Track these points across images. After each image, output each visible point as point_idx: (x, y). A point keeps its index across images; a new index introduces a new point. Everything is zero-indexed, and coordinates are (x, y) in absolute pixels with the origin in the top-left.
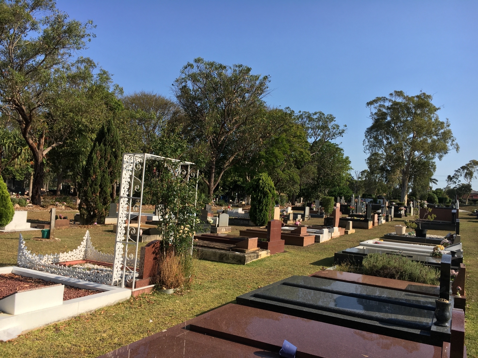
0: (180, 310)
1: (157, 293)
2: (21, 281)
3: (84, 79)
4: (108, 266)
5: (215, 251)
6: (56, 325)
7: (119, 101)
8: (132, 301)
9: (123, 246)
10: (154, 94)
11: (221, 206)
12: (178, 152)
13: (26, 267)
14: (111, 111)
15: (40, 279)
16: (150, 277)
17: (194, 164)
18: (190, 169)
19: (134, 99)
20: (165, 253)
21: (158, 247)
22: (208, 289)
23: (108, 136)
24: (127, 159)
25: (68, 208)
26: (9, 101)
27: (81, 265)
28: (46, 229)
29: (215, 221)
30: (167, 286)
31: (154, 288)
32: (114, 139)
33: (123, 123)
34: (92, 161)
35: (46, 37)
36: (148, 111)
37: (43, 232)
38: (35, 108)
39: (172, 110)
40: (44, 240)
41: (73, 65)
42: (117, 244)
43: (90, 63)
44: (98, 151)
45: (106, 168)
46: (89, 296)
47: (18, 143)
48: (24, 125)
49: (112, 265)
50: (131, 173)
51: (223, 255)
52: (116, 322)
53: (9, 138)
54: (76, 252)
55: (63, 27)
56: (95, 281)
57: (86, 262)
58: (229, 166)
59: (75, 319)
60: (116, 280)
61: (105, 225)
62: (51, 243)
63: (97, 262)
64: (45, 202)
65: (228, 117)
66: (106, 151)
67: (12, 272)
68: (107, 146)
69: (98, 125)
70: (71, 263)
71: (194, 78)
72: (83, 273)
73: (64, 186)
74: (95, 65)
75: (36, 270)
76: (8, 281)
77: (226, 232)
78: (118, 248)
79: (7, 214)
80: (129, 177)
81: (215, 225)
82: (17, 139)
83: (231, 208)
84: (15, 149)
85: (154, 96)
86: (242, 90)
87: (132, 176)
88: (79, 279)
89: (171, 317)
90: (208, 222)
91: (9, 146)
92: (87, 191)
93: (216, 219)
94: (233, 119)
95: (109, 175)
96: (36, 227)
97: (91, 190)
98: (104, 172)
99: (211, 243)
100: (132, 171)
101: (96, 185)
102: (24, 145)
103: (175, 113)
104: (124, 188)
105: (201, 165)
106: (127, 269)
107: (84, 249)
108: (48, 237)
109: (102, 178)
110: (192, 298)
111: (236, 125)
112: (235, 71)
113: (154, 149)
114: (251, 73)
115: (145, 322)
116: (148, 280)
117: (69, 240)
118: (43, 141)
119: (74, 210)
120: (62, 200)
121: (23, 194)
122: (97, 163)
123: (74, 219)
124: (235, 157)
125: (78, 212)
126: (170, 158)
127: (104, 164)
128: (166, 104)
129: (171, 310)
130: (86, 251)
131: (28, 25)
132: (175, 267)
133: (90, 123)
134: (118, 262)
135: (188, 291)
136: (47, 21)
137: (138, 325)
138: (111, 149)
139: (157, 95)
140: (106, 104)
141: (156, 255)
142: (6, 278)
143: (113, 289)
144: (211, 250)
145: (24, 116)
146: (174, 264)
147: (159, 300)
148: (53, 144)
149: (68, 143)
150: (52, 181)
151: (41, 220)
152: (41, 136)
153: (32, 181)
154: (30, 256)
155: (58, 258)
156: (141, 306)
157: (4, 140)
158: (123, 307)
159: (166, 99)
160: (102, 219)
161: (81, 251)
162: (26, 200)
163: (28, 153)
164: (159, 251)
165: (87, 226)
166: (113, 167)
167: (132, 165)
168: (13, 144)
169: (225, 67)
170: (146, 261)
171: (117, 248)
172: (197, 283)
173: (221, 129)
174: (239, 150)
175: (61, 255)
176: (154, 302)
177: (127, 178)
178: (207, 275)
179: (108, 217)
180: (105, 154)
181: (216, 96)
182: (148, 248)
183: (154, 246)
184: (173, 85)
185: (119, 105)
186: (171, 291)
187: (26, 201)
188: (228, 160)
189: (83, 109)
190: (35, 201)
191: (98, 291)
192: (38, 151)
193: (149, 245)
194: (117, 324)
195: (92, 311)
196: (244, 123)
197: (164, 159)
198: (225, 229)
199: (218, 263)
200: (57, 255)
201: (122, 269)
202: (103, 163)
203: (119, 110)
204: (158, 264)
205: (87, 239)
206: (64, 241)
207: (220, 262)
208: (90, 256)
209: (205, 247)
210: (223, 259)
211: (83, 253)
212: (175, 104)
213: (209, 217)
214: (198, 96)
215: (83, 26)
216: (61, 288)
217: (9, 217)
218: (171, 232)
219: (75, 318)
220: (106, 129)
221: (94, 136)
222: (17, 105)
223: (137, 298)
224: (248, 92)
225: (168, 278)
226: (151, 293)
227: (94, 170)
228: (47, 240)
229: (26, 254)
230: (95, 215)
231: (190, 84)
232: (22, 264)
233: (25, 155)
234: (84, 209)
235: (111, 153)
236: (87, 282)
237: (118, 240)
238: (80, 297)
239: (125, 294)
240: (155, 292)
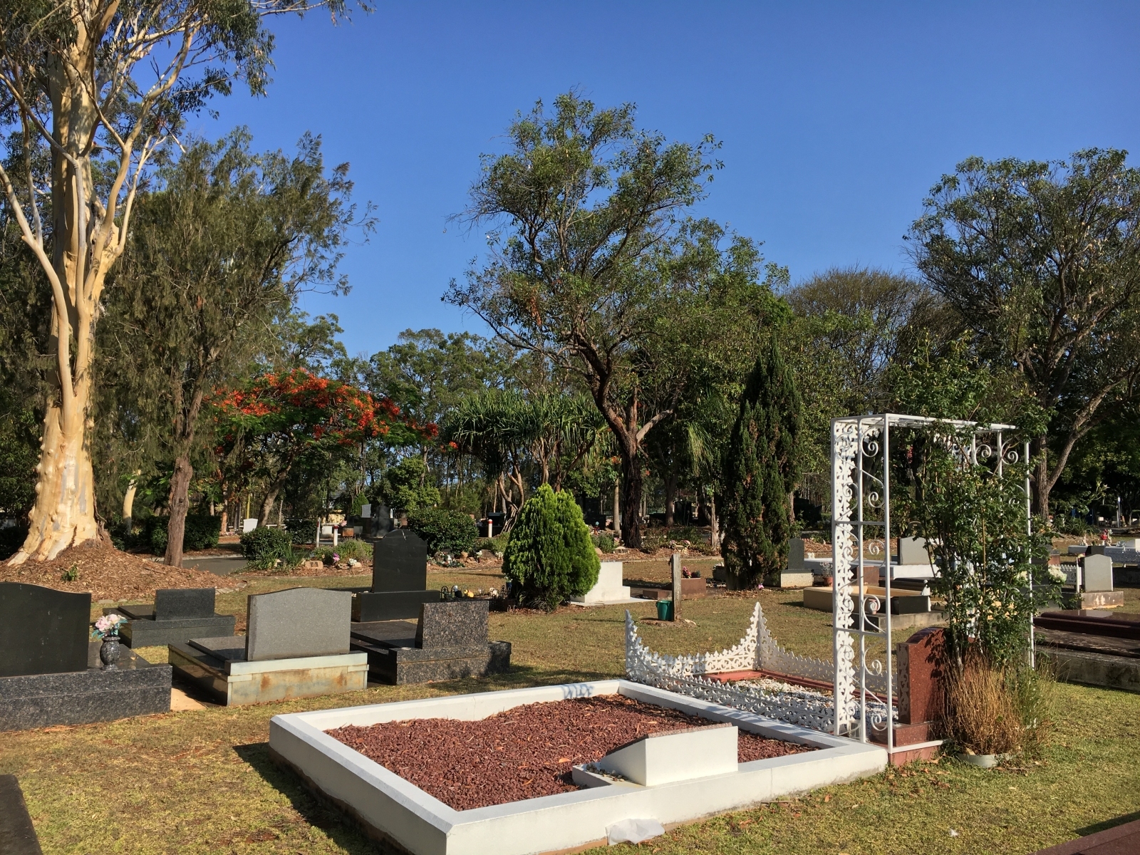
0: (1025, 812)
1: (952, 763)
2: (640, 712)
3: (702, 266)
4: (815, 688)
5: (1094, 659)
6: (731, 817)
7: (780, 300)
8: (891, 777)
9: (851, 641)
10: (861, 269)
11: (1077, 535)
12: (967, 401)
13: (645, 681)
14: (768, 325)
15: (675, 710)
16: (927, 720)
17: (1013, 427)
18: (1003, 443)
19: (814, 291)
20: (960, 660)
21: (939, 645)
22: (1092, 761)
23: (772, 383)
24: (840, 431)
25: (695, 553)
26: (568, 338)
27: (753, 683)
28: (664, 599)
29: (1073, 575)
30: (978, 745)
31: (942, 750)
32: (785, 388)
33: (796, 349)
34: (741, 445)
35: (625, 193)
36: (850, 312)
37: (660, 606)
38: (615, 345)
39: (912, 300)
40: (663, 623)
41: (675, 242)
42: (837, 636)
43: (711, 229)
44: (752, 421)
45: (773, 457)
46: (787, 757)
47: (586, 422)
48: (598, 384)
49: (832, 687)
50: (852, 465)
51: (1119, 669)
52: (864, 825)
53: (570, 412)
54: (737, 652)
55: (655, 164)
56: (796, 723)
57: (763, 677)
58: (1089, 424)
59: (769, 807)
60: (844, 722)
61: (782, 590)
62: (679, 631)
63: (786, 677)
64: (649, 540)
65: (1073, 295)
66: (769, 419)
67: (618, 692)
68: (771, 408)
69: (743, 363)
70: (732, 677)
71: (962, 212)
72: (765, 702)
73: (679, 505)
74: (721, 231)
75: (665, 689)
76: (617, 712)
77: (1109, 607)
78: (842, 646)
79: (587, 568)
80: (850, 473)
81: (1073, 587)
82: (584, 413)
83: (1110, 538)
84: (583, 434)
85: (862, 274)
86: (1107, 215)
87: (859, 471)
88: (757, 714)
89: (1006, 827)
90: (1052, 581)
91: (571, 429)
92: (736, 512)
93: (1075, 570)
94: (1086, 298)
95: (780, 474)
96: (641, 597)
97: (745, 510)
98: (768, 466)
99: (1075, 637)
100: (855, 460)
101: (754, 498)
102: (597, 425)
103: (918, 308)
104: (840, 501)
105: (1035, 428)
106: (868, 697)
107: (755, 645)
108: (670, 618)
109: (765, 481)
110: (1052, 782)
111: (1098, 313)
112: (1078, 169)
113: (904, 400)
114: (1127, 164)
115: (937, 834)
116: (924, 726)
117: (711, 624)
118: (634, 411)
119: (709, 558)
120: (681, 536)
121: (602, 527)
122: (753, 448)
123: (712, 577)
124: (1104, 399)
125: (719, 561)
126: (948, 418)
127: (769, 447)
128: (894, 289)
129: (1002, 810)
130: (758, 651)
131: (589, 178)
132: (992, 697)
133: (726, 360)
134: (845, 677)
135: (1037, 763)
136: (624, 160)
137: (922, 839)
138: (780, 414)
139: (869, 272)
140: (756, 312)
141: (938, 663)
142: (610, 703)
143: (842, 745)
144: (1080, 655)
145: (595, 362)
146: (989, 689)
147: (961, 781)
148: (654, 415)
149: (682, 410)
150: (652, 495)
151: (646, 579)
152: (631, 402)
153: (617, 498)
154: (648, 658)
155: (702, 665)
156: (916, 791)
157: (561, 418)
158: (874, 791)
159: (891, 276)
160: (775, 576)
161: (749, 650)
162: (612, 538)
163: (606, 440)
164: (943, 655)
165: (742, 592)
166: (787, 453)
167: (855, 444)
168: (578, 424)
169: (1044, 167)
170: (912, 680)
171: (838, 646)
172: (1057, 743)
173: (1054, 328)
174: (1116, 379)
175: (708, 657)
176: (948, 785)
177: (846, 477)
178: (1080, 723)
179: (788, 570)
180: (768, 426)
181: (1029, 244)
182: (915, 645)
183: (928, 642)
184: (905, 238)
185: (782, 310)
186: (990, 760)
187: (613, 540)
188: (1083, 408)
189: (709, 330)
190: (630, 539)
191: (805, 745)
192: (626, 433)
193: (915, 639)
194: (870, 832)
195: (802, 792)
196: (1123, 304)
197: (932, 422)
198: (1106, 597)
199: (1106, 692)
200: (700, 659)
201: (857, 694)
202: (766, 446)
203: (782, 321)
204: (946, 689)
205: (758, 623)
206: (704, 626)
207: (1112, 689)
208: (770, 661)
209: (1061, 646)
210: (1120, 682)
211: (752, 655)
212: (917, 284)
213: (1054, 566)
214: (977, 253)
215: (695, 150)
216: (730, 734)
217: (591, 575)
218: (969, 606)
219: (768, 805)
220: (764, 370)
221: (737, 389)
222: (582, 344)
223: (903, 772)
224: (1125, 216)
225: (977, 726)
226: (936, 761)
227: (746, 465)
228: (670, 624)
229: (641, 653)
230: (757, 568)
231: (952, 230)
232: (635, 675)
233: (602, 445)
234: (734, 552)
235: (781, 421)
236: (777, 723)
237: (839, 625)
238: (769, 756)
239: (872, 759)
240: (946, 760)
